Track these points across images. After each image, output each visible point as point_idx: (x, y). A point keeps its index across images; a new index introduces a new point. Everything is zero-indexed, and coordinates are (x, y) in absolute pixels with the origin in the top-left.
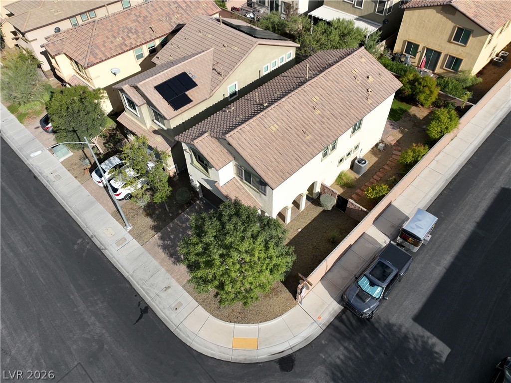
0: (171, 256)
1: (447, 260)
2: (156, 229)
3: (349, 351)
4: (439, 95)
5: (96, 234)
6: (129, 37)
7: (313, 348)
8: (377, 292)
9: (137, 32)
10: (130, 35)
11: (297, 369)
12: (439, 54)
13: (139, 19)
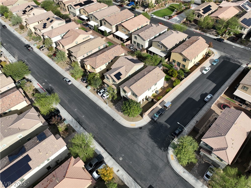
0: (118, 110)
1: (173, 112)
2: (114, 105)
3: (152, 126)
4: (178, 75)
5: (101, 106)
7: (145, 126)
8: (158, 116)
9: (106, 59)
10: (104, 60)
11: (142, 129)
12: (180, 63)
13: (106, 56)
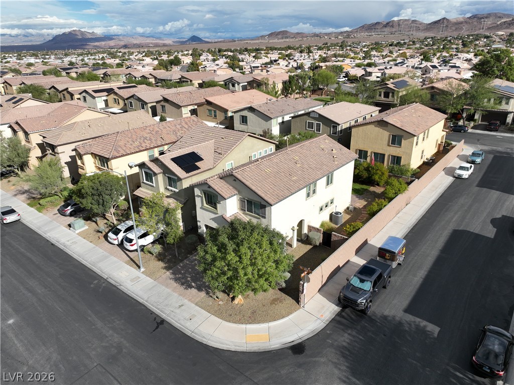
0: (182, 284)
2: (167, 268)
3: (354, 336)
5: (111, 277)
6: (145, 142)
7: (319, 338)
11: (307, 352)
13: (153, 132)
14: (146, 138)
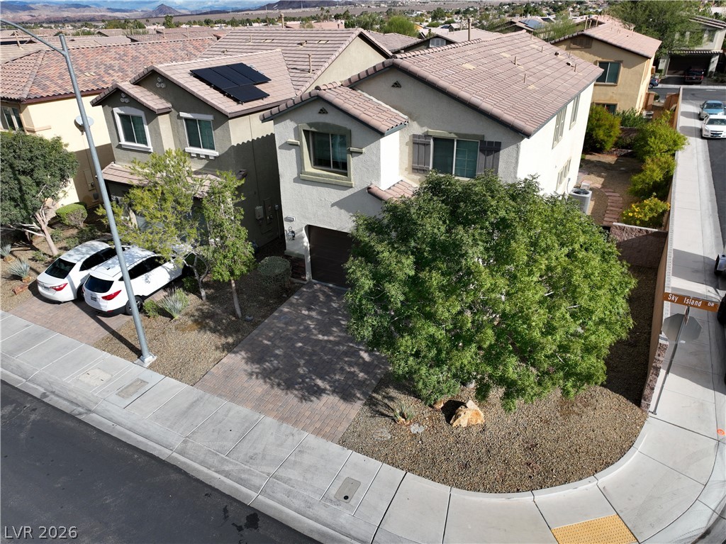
6: (109, 74)
10: (111, 71)
14: (111, 67)
